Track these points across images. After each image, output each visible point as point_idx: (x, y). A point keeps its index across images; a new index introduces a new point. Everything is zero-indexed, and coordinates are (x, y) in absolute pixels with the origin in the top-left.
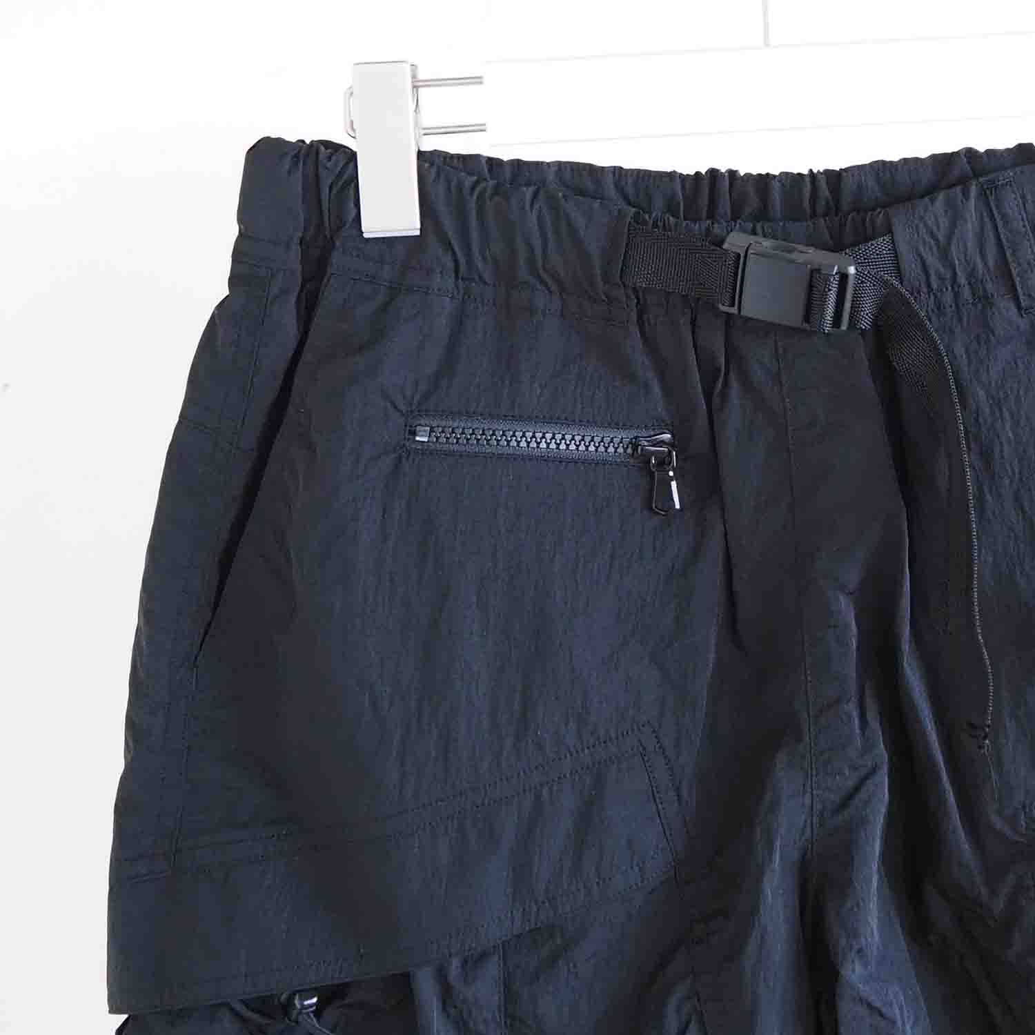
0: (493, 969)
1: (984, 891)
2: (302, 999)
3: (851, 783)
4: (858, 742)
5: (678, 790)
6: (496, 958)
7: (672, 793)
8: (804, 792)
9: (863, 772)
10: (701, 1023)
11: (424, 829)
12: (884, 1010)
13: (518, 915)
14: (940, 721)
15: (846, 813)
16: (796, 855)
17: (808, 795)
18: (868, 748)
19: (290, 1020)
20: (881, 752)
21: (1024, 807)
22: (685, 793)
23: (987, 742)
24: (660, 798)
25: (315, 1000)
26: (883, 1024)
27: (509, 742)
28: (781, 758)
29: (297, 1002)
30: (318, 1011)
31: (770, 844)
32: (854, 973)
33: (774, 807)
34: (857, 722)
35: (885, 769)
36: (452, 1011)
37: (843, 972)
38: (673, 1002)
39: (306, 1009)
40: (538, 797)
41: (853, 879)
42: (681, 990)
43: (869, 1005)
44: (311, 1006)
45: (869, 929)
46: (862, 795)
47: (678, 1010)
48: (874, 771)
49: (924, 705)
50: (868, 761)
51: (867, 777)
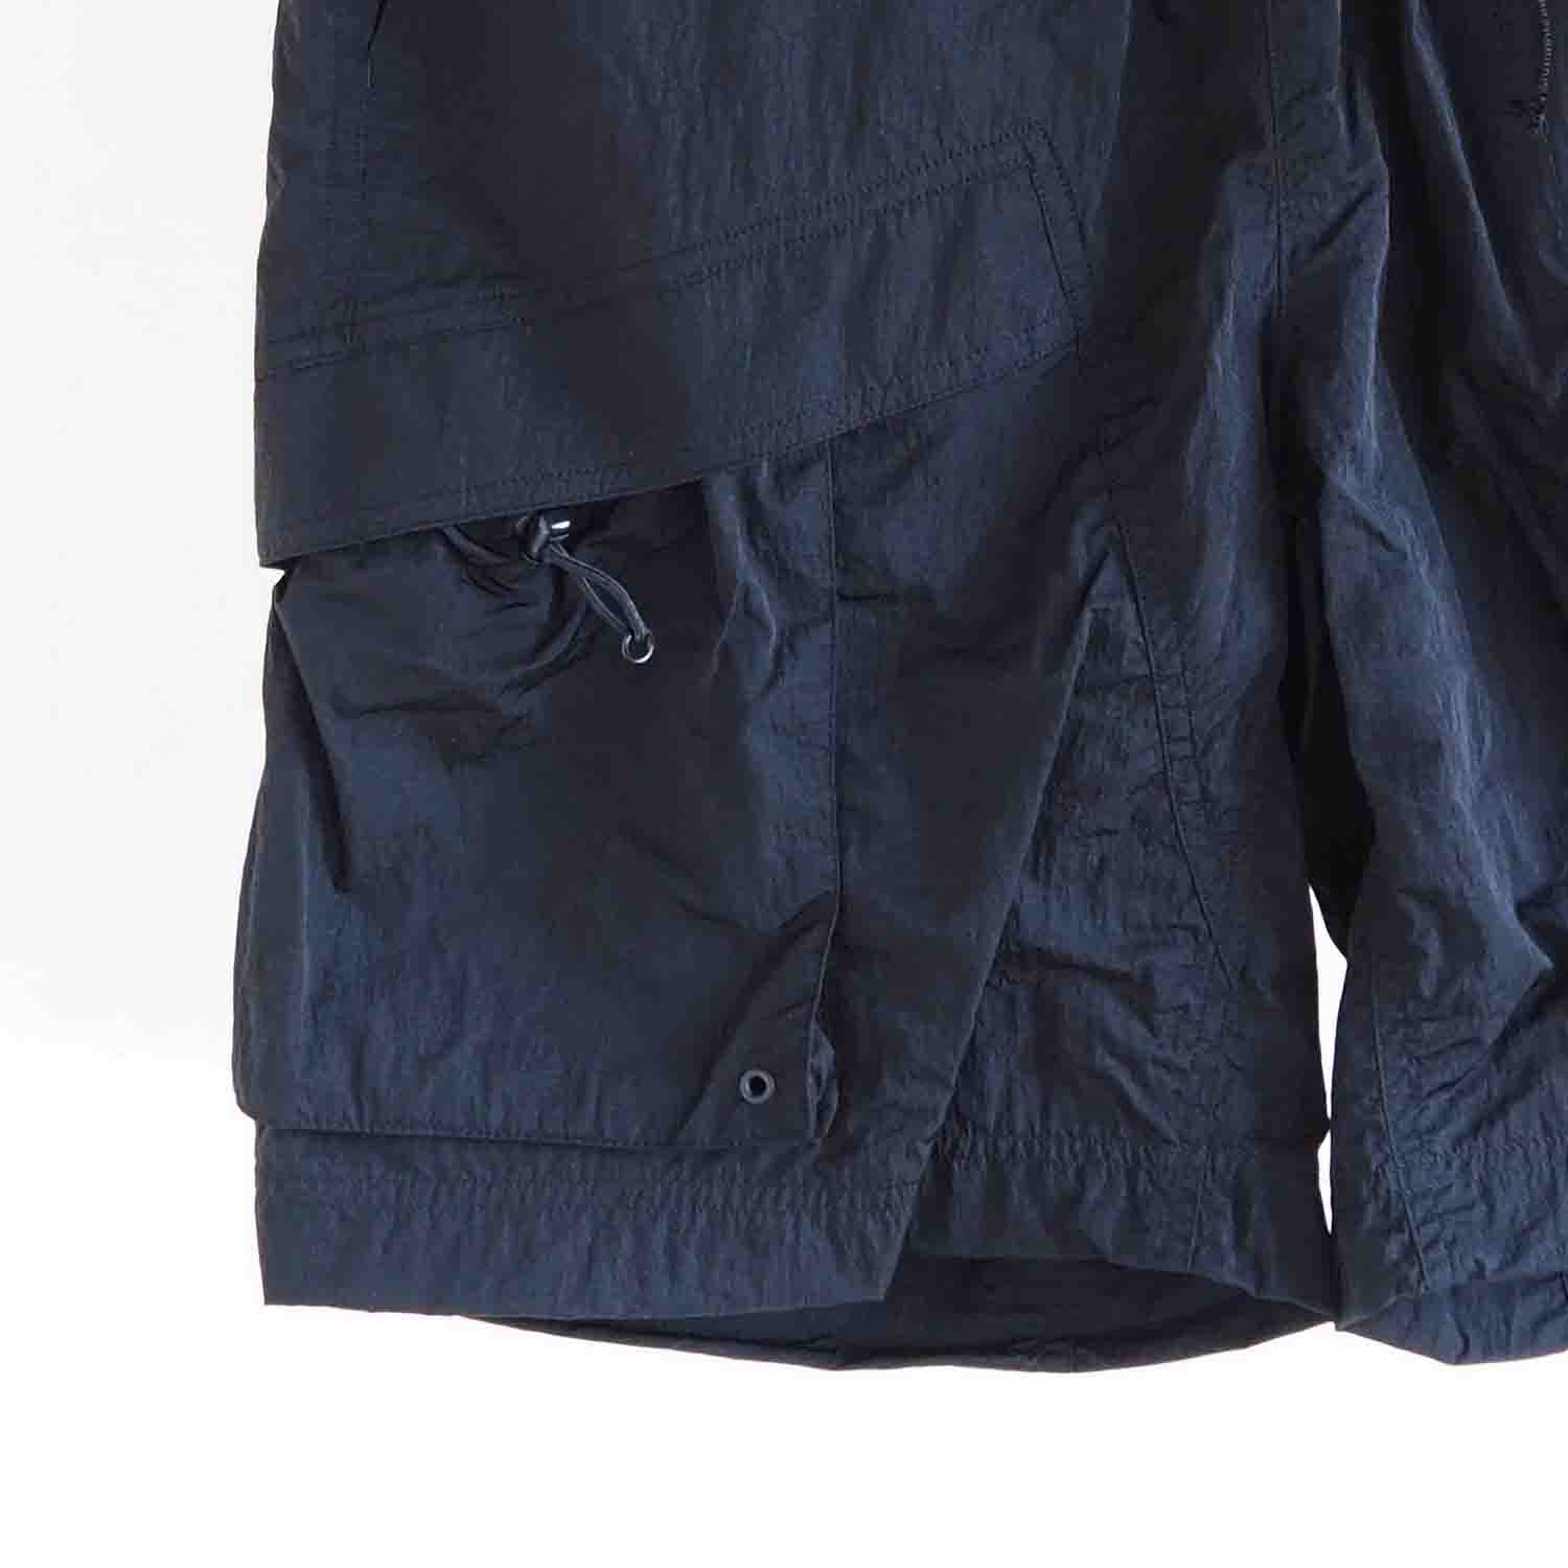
0: (818, 480)
1: (1533, 373)
2: (549, 523)
3: (1334, 210)
4: (1346, 149)
5: (1081, 223)
6: (822, 468)
7: (1071, 227)
8: (1267, 222)
9: (1354, 193)
10: (1123, 560)
11: (718, 274)
12: (1389, 536)
13: (855, 403)
14: (1466, 117)
15: (1329, 252)
16: (1257, 314)
17: (1273, 227)
18: (1360, 157)
19: (531, 558)
20: (1379, 164)
22: (1090, 230)
23: (1542, 117)
24: (1055, 235)
25: (565, 525)
26: (1385, 555)
27: (836, 148)
28: (1233, 172)
29: (542, 524)
30: (572, 541)
31: (1220, 294)
32: (1344, 479)
33: (1224, 244)
34: (1342, 118)
35: (1386, 189)
36: (762, 545)
37: (1330, 474)
38: (1079, 531)
39: (555, 536)
40: (881, 228)
41: (1343, 344)
42: (1090, 514)
43: (1368, 528)
44: (561, 532)
45: (1365, 420)
46: (1352, 226)
47: (1088, 542)
48: (1367, 193)
49: (1442, 94)
50: (1360, 177)
51: (1360, 200)
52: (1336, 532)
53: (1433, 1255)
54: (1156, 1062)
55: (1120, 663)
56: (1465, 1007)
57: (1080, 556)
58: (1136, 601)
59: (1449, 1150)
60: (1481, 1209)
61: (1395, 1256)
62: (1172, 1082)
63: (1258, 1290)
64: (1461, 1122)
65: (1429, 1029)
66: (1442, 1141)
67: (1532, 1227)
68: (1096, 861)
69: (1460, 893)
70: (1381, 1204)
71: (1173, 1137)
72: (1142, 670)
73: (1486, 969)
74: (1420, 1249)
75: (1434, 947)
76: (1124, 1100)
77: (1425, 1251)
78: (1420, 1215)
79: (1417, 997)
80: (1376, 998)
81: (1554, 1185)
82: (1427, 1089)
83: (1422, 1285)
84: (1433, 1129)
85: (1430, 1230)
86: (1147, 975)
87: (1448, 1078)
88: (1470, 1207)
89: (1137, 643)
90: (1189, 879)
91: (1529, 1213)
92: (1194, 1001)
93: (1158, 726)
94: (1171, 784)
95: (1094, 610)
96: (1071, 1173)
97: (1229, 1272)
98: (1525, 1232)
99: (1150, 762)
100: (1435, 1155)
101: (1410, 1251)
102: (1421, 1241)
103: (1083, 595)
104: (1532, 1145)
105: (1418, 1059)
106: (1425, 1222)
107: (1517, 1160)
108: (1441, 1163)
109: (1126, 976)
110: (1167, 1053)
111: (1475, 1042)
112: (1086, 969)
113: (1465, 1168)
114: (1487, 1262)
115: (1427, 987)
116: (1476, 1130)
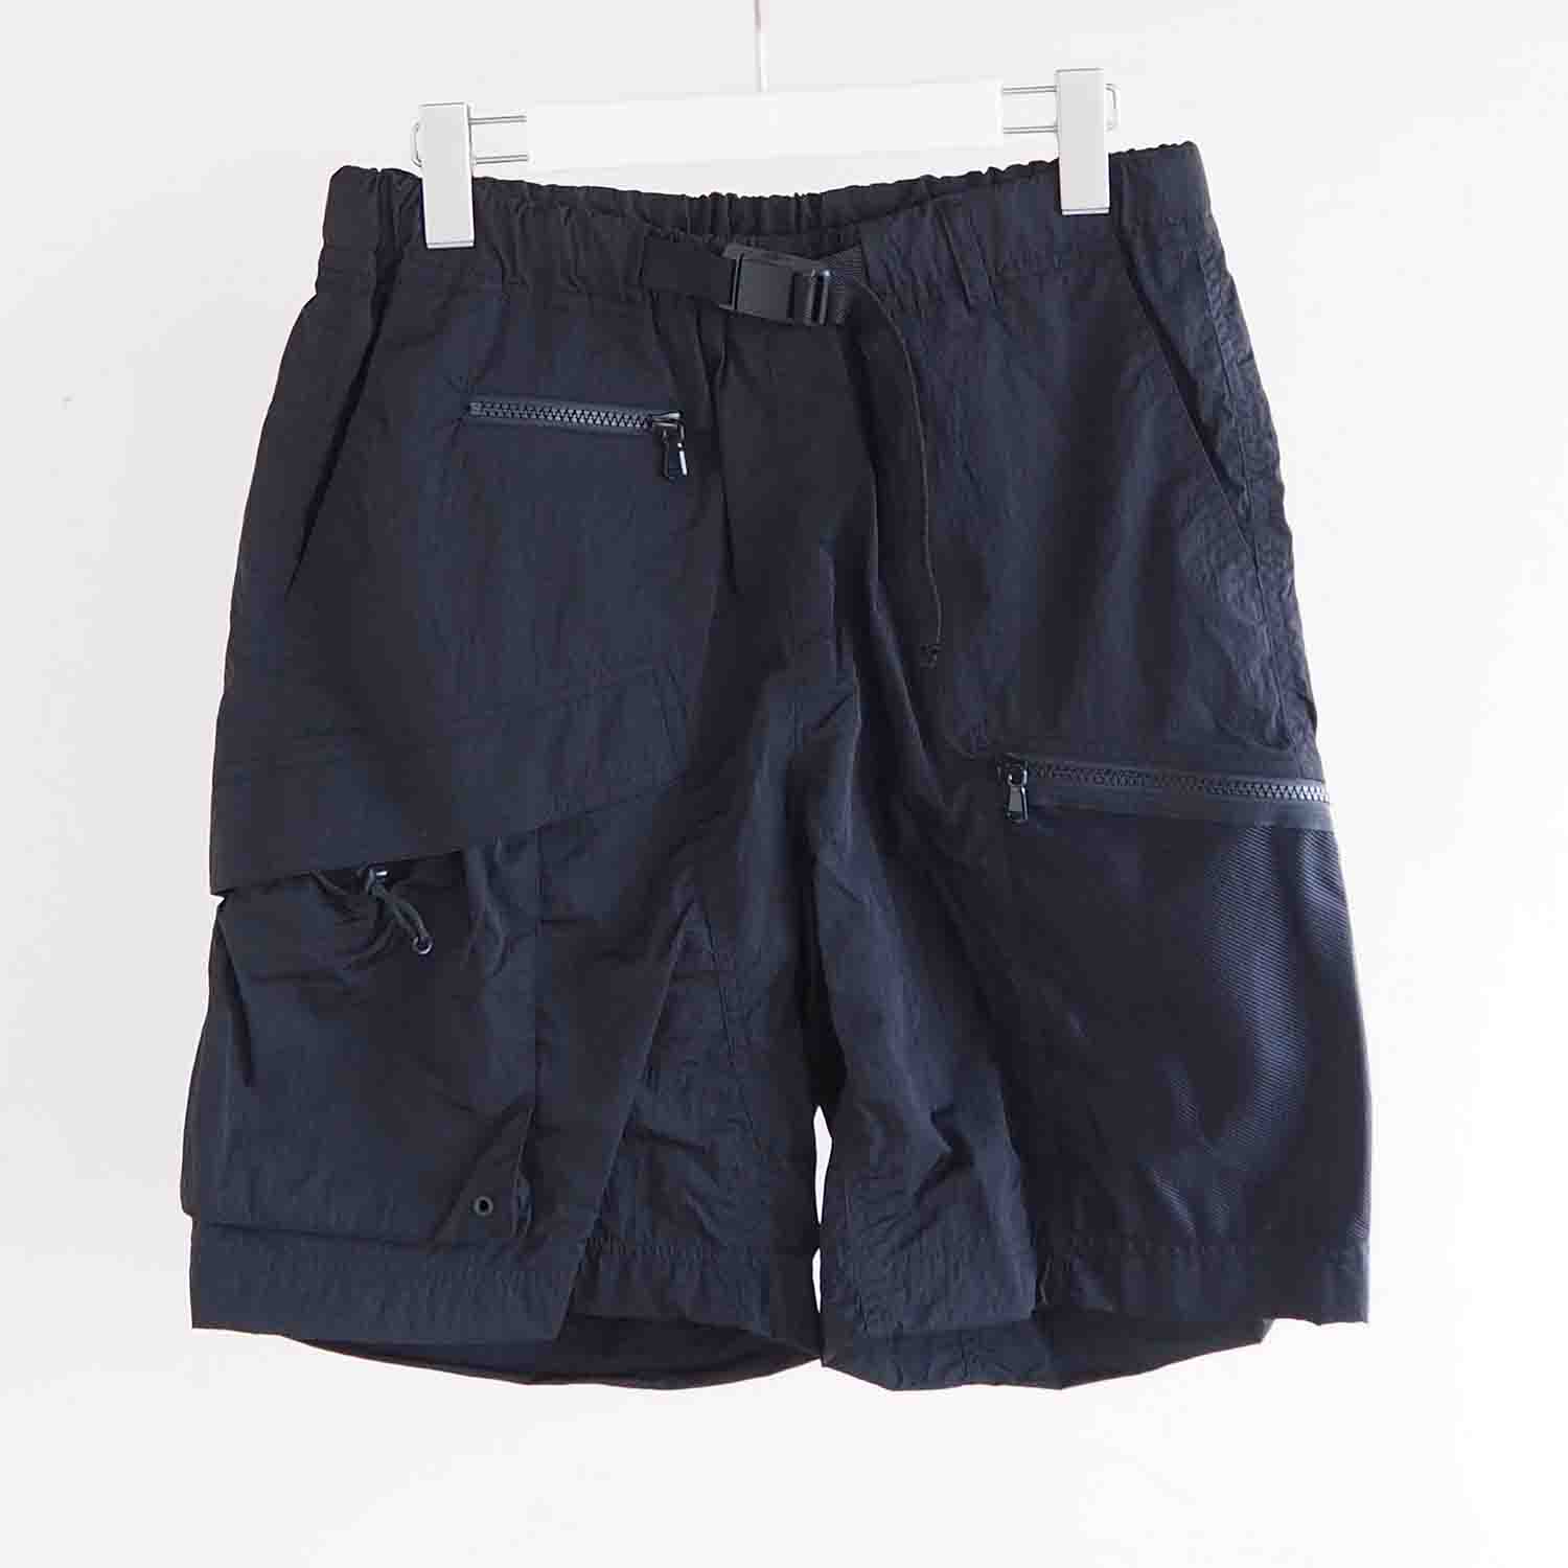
0: (530, 853)
2: (375, 872)
3: (829, 706)
4: (834, 672)
5: (684, 710)
6: (533, 845)
7: (679, 710)
8: (789, 713)
9: (839, 697)
10: (702, 903)
12: (856, 894)
13: (551, 808)
15: (823, 731)
16: (781, 764)
17: (793, 716)
18: (842, 677)
19: (365, 891)
20: (854, 680)
22: (690, 713)
25: (384, 873)
26: (852, 904)
29: (371, 873)
30: (388, 883)
34: (834, 656)
35: (858, 695)
38: (678, 887)
39: (378, 880)
42: (685, 876)
43: (842, 888)
44: (382, 878)
45: (843, 826)
46: (838, 715)
47: (682, 893)
48: (848, 696)
49: (891, 641)
50: (843, 687)
51: (843, 701)
52: (823, 889)
53: (873, 1317)
54: (719, 1202)
55: (699, 963)
56: (896, 1171)
57: (678, 899)
58: (709, 928)
59: (886, 1257)
60: (903, 1292)
62: (729, 1213)
63: (774, 1338)
64: (896, 1237)
65: (875, 1184)
66: (882, 1252)
67: (933, 1303)
71: (726, 1244)
72: (711, 966)
75: (878, 1134)
76: (700, 1223)
77: (868, 1315)
78: (867, 1294)
79: (867, 1164)
81: (947, 1280)
82: (874, 1221)
83: (866, 1334)
84: (877, 1245)
85: (873, 1303)
86: (714, 1147)
87: (886, 1215)
89: (708, 952)
91: (931, 1295)
93: (721, 1001)
94: (729, 1035)
95: (685, 932)
96: (668, 1266)
97: (757, 1325)
98: (929, 1306)
100: (878, 1259)
101: (859, 1315)
102: (866, 1309)
103: (679, 923)
104: (936, 1255)
105: (869, 1201)
106: (868, 1299)
107: (926, 1264)
108: (881, 1264)
109: (700, 1149)
110: (725, 1196)
111: (903, 1192)
112: (678, 1144)
113: (894, 1268)
114: (904, 1323)
115: (874, 1159)
116: (903, 1246)
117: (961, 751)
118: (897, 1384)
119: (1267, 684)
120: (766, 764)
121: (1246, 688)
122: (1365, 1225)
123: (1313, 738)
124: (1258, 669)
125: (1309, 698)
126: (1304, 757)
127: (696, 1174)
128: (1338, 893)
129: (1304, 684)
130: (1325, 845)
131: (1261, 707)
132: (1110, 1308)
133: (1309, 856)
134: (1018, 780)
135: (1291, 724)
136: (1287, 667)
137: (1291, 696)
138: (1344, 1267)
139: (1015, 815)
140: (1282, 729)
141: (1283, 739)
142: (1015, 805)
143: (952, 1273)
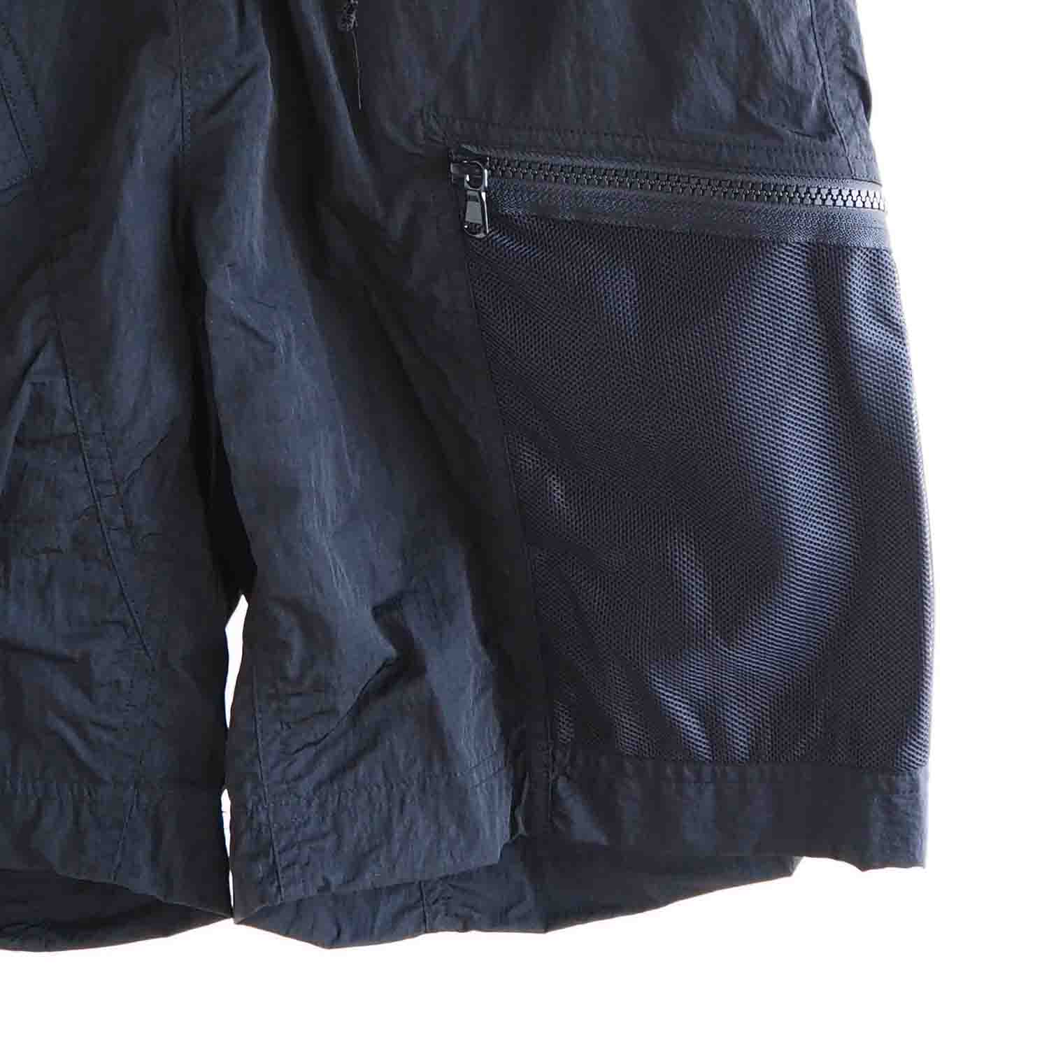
3: (225, 85)
4: (234, 40)
5: (33, 90)
8: (174, 94)
9: (242, 72)
10: (59, 345)
12: (262, 332)
15: (220, 116)
16: (164, 161)
17: (178, 97)
18: (245, 45)
20: (262, 50)
21: (422, 116)
22: (41, 93)
23: (353, 16)
24: (11, 98)
26: (259, 347)
32: (225, 288)
37: (211, 285)
38: (26, 324)
42: (36, 309)
43: (243, 325)
46: (237, 97)
48: (254, 70)
50: (247, 60)
51: (246, 78)
52: (213, 325)
53: (289, 873)
54: (94, 724)
55: (53, 422)
56: (322, 686)
58: (67, 378)
59: (311, 793)
60: (332, 839)
61: (261, 875)
62: (106, 737)
63: (165, 897)
64: (323, 769)
65: (295, 702)
66: (305, 786)
67: (370, 851)
68: (46, 570)
69: (313, 600)
70: (254, 834)
71: (107, 778)
72: (70, 428)
73: (336, 657)
74: (280, 869)
75: (297, 642)
76: (70, 751)
77: (284, 869)
78: (283, 843)
79: (285, 678)
80: (255, 678)
81: (390, 819)
82: (296, 747)
83: (279, 897)
84: (299, 777)
85: (290, 855)
86: (86, 657)
87: (312, 739)
88: (324, 836)
89: (66, 410)
90: (118, 586)
91: (369, 840)
92: (125, 678)
93: (87, 472)
94: (101, 515)
95: (34, 384)
96: (33, 803)
97: (144, 884)
98: (365, 855)
99: (83, 501)
100: (299, 797)
101: (273, 870)
102: (282, 862)
103: (25, 372)
104: (375, 788)
105: (287, 724)
106: (285, 850)
107: (362, 801)
108: (303, 802)
109: (70, 660)
110: (104, 717)
111: (333, 711)
112: (40, 654)
113: (322, 806)
114: (332, 879)
115: (292, 671)
116: (332, 778)
117: (403, 142)
118: (334, 940)
119: (806, 55)
120: (140, 162)
121: (778, 61)
122: (923, 747)
123: (866, 129)
124: (795, 34)
125: (861, 74)
126: (852, 151)
127: (64, 691)
128: (895, 328)
129: (854, 53)
130: (879, 264)
131: (798, 86)
132: (603, 840)
133: (858, 281)
134: (476, 183)
135: (836, 107)
136: (832, 34)
137: (838, 70)
138: (895, 799)
139: (475, 228)
140: (824, 115)
141: (826, 128)
142: (474, 214)
143: (396, 812)
